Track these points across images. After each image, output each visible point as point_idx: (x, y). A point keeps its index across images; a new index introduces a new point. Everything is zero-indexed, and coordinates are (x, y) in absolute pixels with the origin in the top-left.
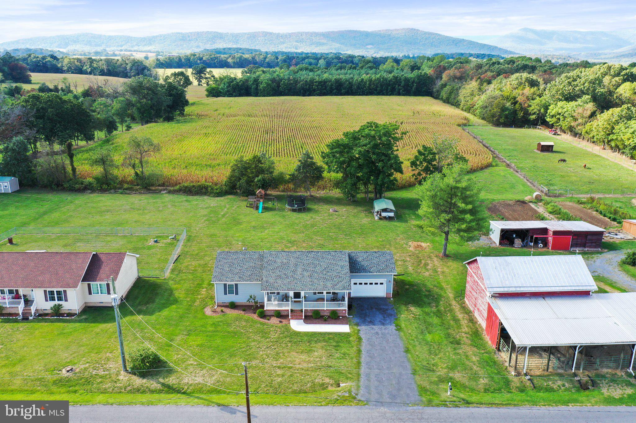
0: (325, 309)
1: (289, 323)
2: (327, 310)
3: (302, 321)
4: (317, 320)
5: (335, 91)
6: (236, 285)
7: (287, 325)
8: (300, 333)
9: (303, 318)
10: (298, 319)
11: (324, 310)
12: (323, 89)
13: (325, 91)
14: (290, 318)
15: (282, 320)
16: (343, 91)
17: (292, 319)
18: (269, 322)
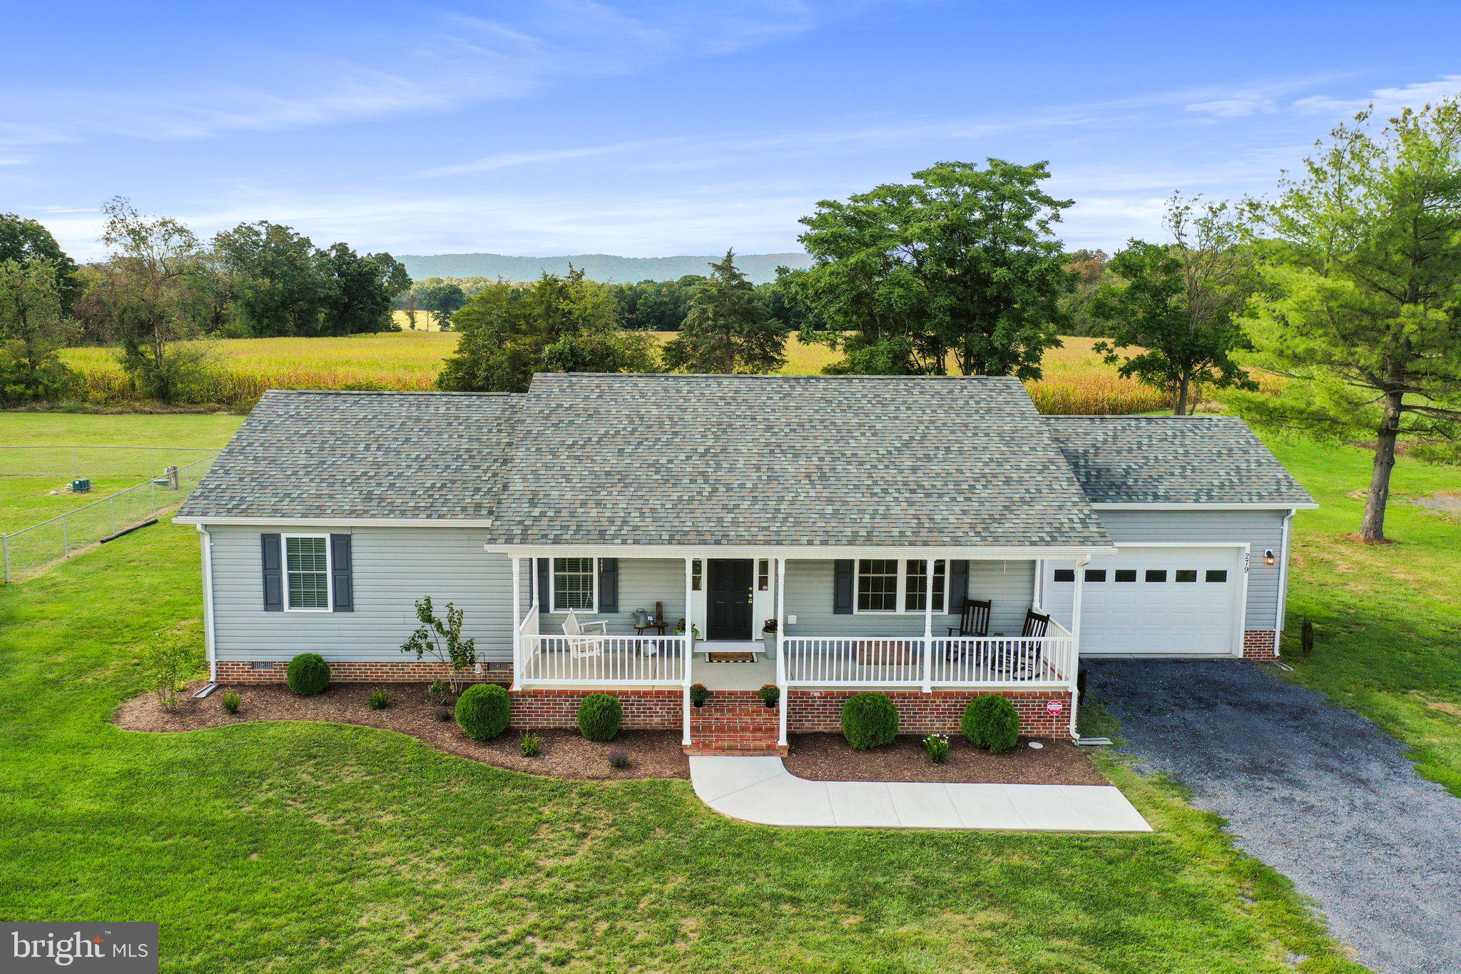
0: (927, 686)
1: (686, 775)
2: (936, 693)
3: (776, 761)
4: (879, 760)
6: (342, 543)
7: (666, 786)
8: (768, 835)
9: (783, 741)
10: (746, 751)
11: (916, 696)
14: (687, 741)
15: (632, 756)
17: (703, 746)
18: (535, 764)
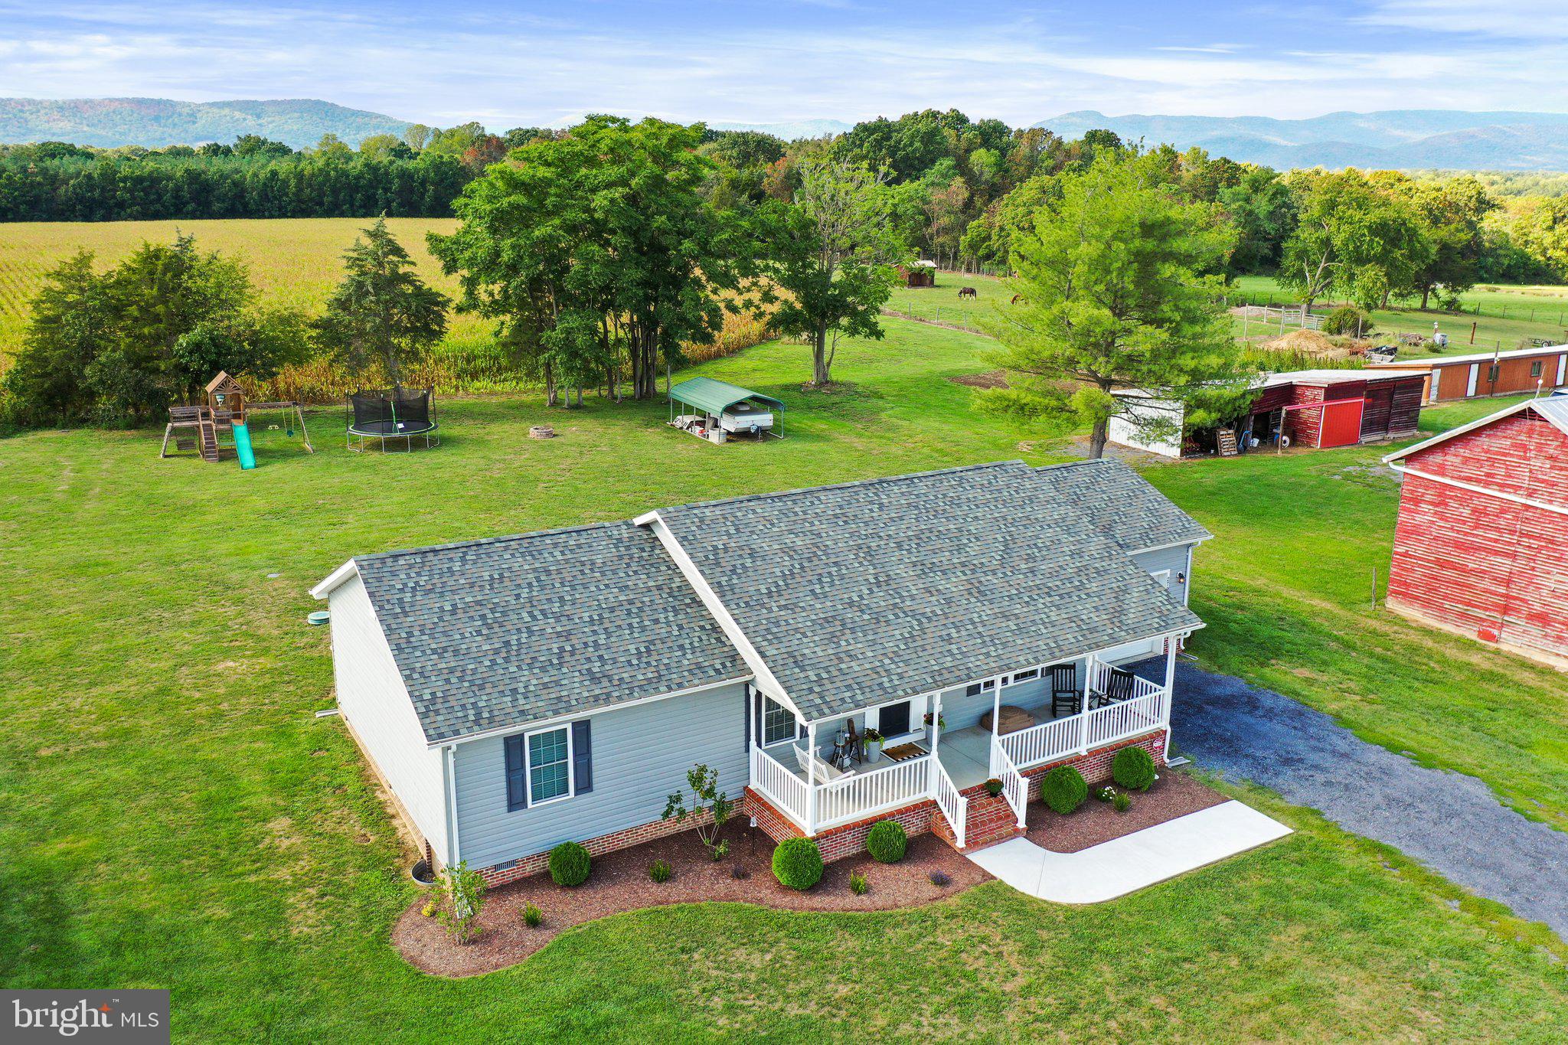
0: (1084, 750)
1: (990, 875)
2: (1092, 753)
3: (1027, 842)
5: (190, 207)
6: (583, 729)
9: (1022, 824)
10: (1000, 840)
11: (1078, 759)
12: (151, 202)
13: (158, 206)
14: (962, 844)
16: (217, 206)
17: (982, 843)
18: (870, 901)
